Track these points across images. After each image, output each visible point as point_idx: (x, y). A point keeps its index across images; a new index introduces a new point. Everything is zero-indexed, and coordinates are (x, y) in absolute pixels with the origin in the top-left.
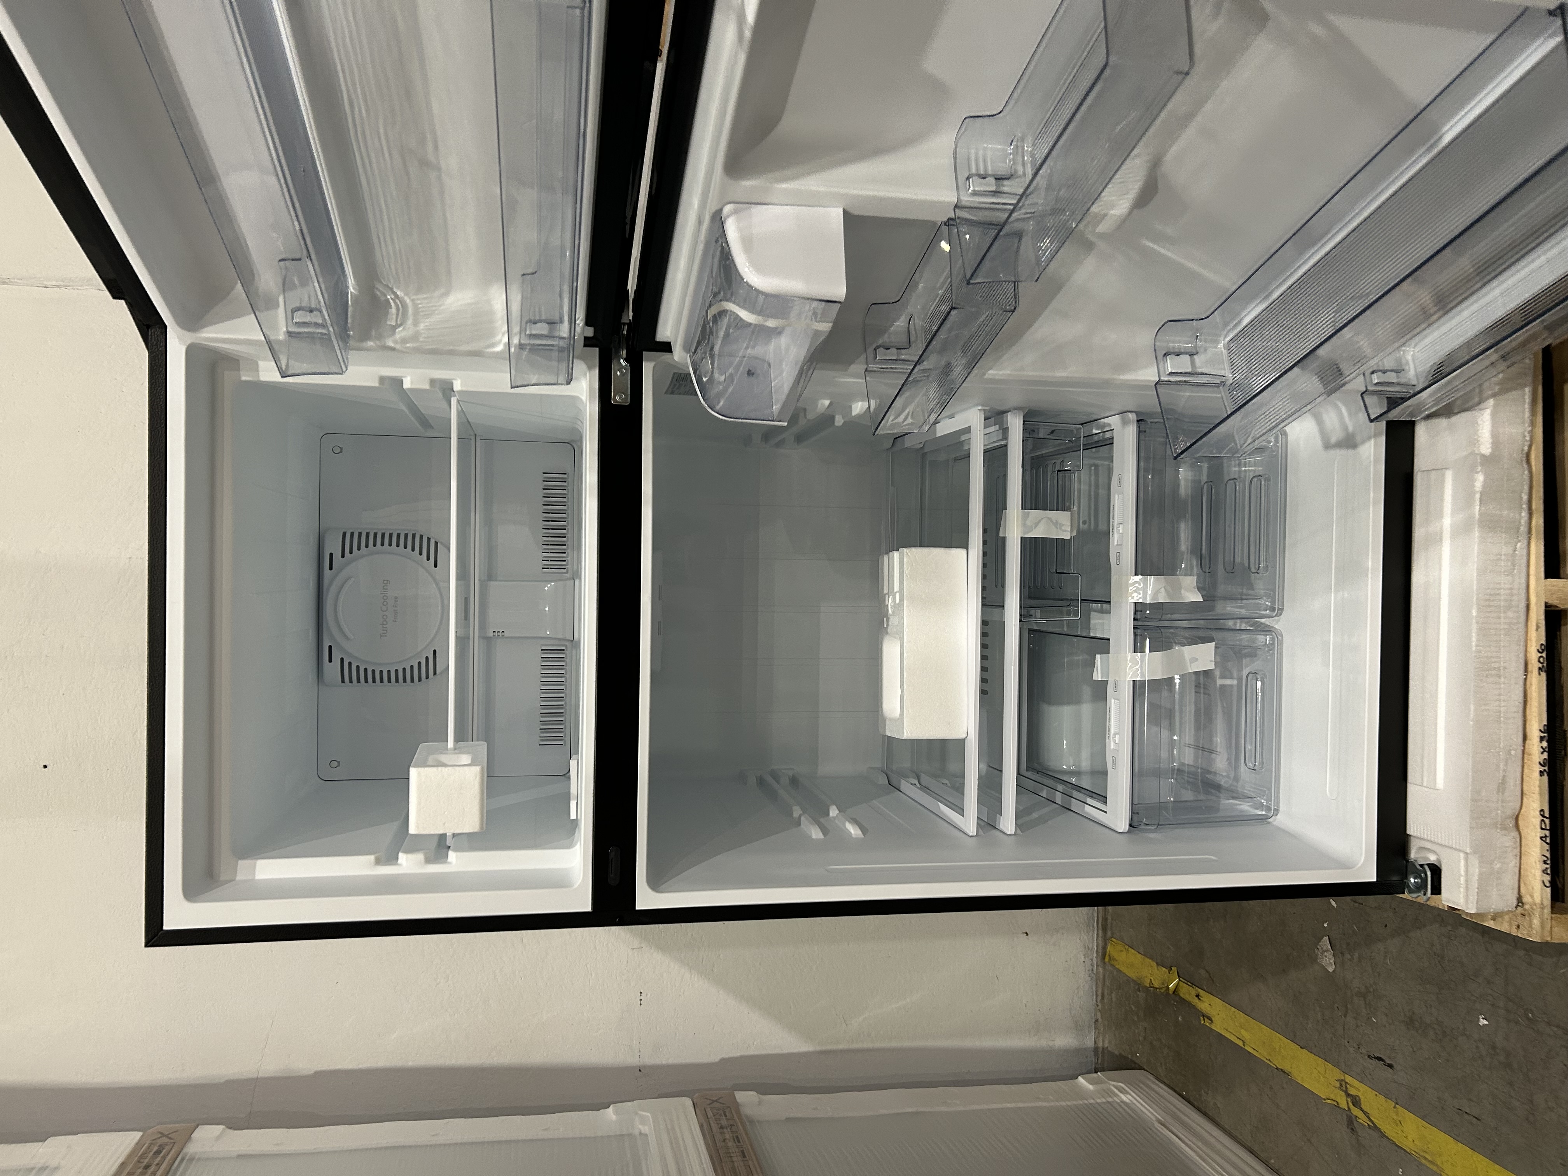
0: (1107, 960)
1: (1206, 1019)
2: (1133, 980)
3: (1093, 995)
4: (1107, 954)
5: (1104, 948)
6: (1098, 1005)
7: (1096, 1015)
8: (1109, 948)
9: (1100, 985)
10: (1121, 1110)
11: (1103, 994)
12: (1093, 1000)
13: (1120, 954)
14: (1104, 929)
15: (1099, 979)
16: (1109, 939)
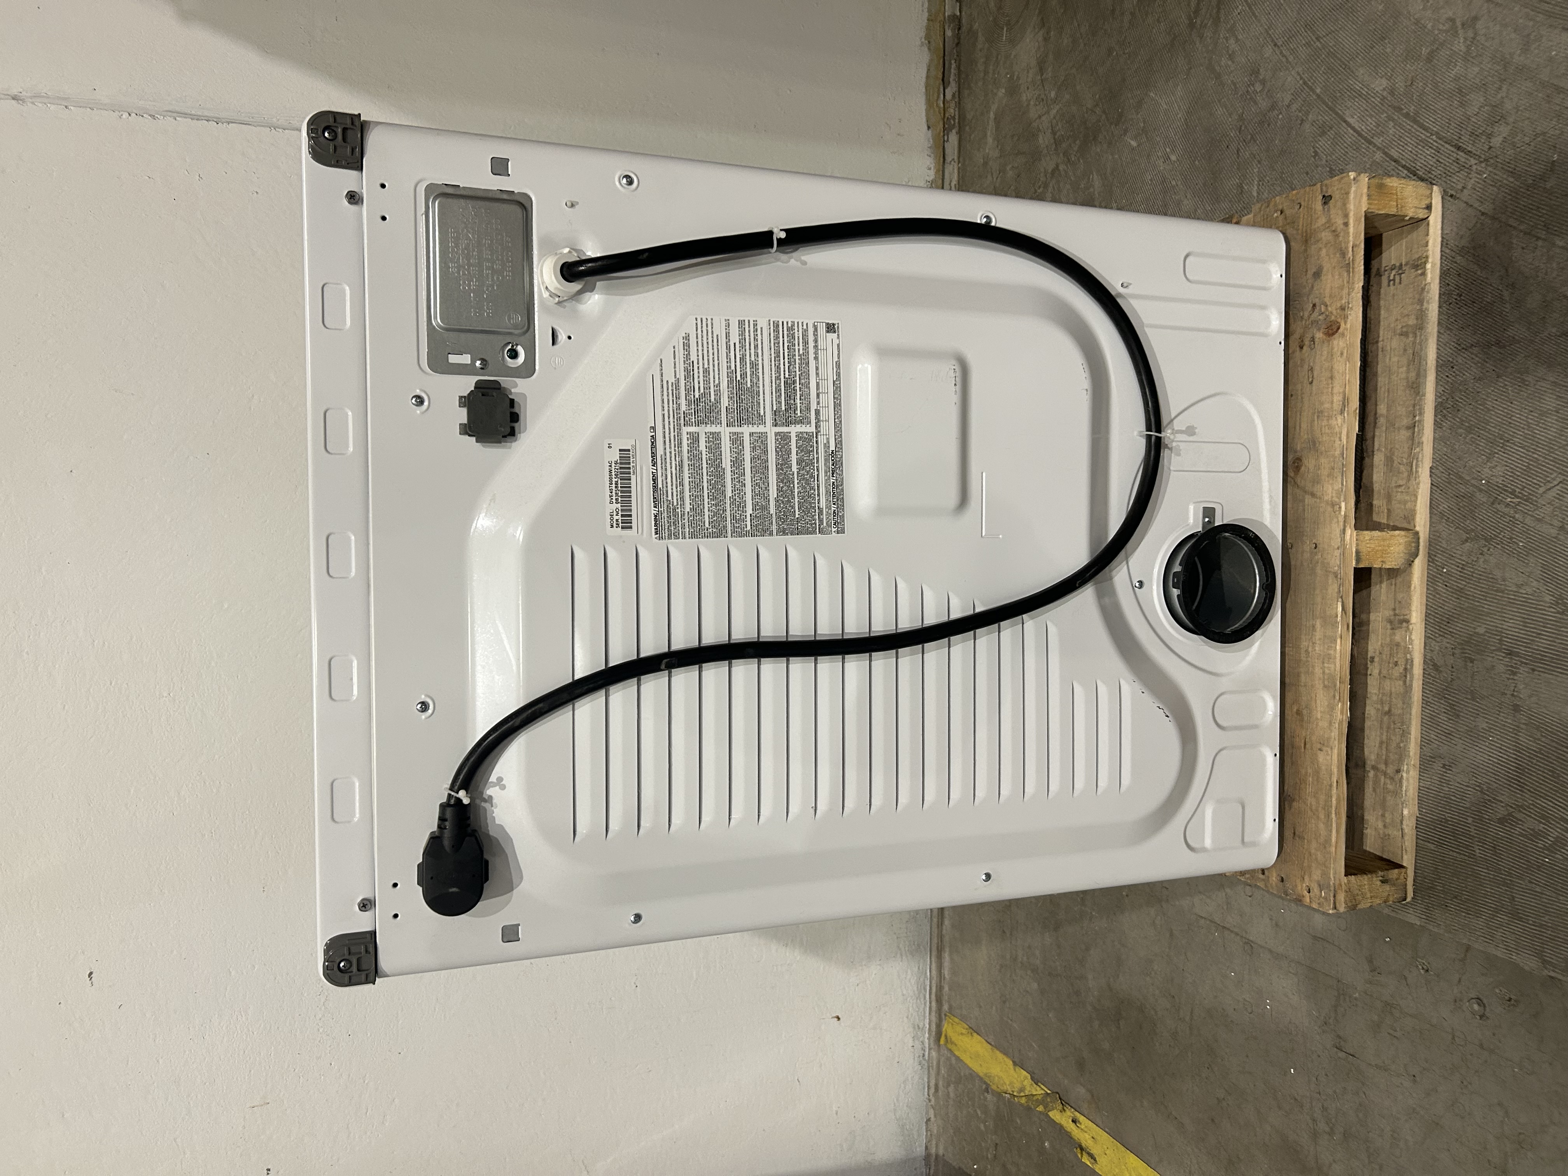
0: (942, 1041)
1: (1084, 1153)
2: (978, 1076)
3: (924, 1088)
4: (943, 1034)
5: (939, 1026)
6: (930, 1100)
7: (927, 1113)
8: (946, 1027)
9: (933, 1073)
11: (936, 1086)
12: (924, 1095)
13: (961, 1037)
14: (939, 1001)
15: (932, 1066)
16: (945, 1015)
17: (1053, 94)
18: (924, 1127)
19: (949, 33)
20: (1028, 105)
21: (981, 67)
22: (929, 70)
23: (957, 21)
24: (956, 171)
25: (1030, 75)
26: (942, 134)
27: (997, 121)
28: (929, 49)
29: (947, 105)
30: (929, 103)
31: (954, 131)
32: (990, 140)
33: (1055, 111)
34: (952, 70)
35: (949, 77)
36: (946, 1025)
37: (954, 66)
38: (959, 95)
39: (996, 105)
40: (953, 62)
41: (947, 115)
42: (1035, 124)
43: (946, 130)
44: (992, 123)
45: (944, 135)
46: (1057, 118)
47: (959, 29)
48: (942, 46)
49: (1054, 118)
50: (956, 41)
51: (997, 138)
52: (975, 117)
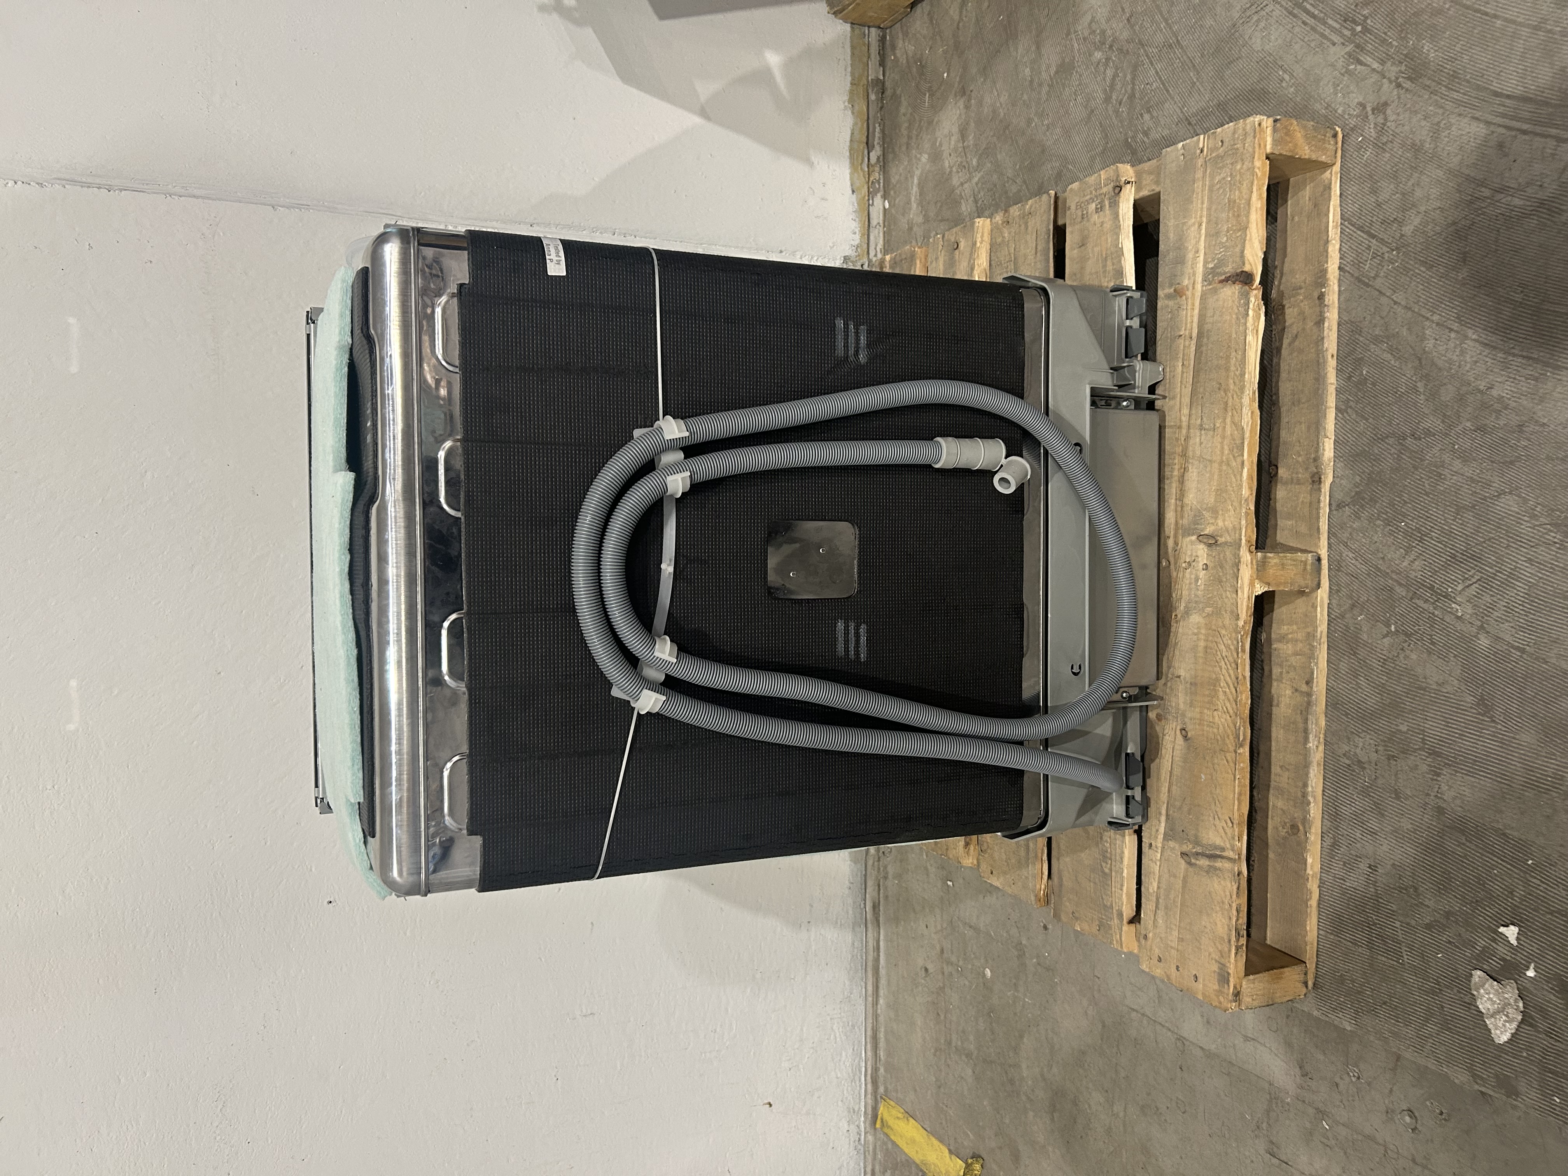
0: (878, 1125)
2: (914, 1162)
4: (879, 1117)
5: (875, 1109)
8: (882, 1109)
9: (870, 1158)
11: (873, 1171)
13: (897, 1121)
14: (875, 1083)
15: (869, 1151)
16: (881, 1098)
17: (975, 162)
19: (873, 97)
20: (951, 172)
21: (905, 132)
22: (852, 134)
23: (880, 86)
24: (881, 235)
25: (953, 143)
26: (867, 198)
27: (921, 186)
28: (853, 113)
29: (871, 169)
30: (854, 167)
31: (879, 195)
32: (914, 205)
33: (976, 179)
34: (877, 135)
35: (874, 140)
36: (881, 1108)
37: (878, 130)
38: (883, 159)
39: (920, 171)
40: (877, 125)
41: (871, 179)
42: (957, 191)
43: (871, 194)
44: (915, 190)
46: (979, 186)
47: (883, 93)
48: (865, 110)
49: (977, 184)
50: (880, 105)
51: (920, 204)
52: (899, 181)
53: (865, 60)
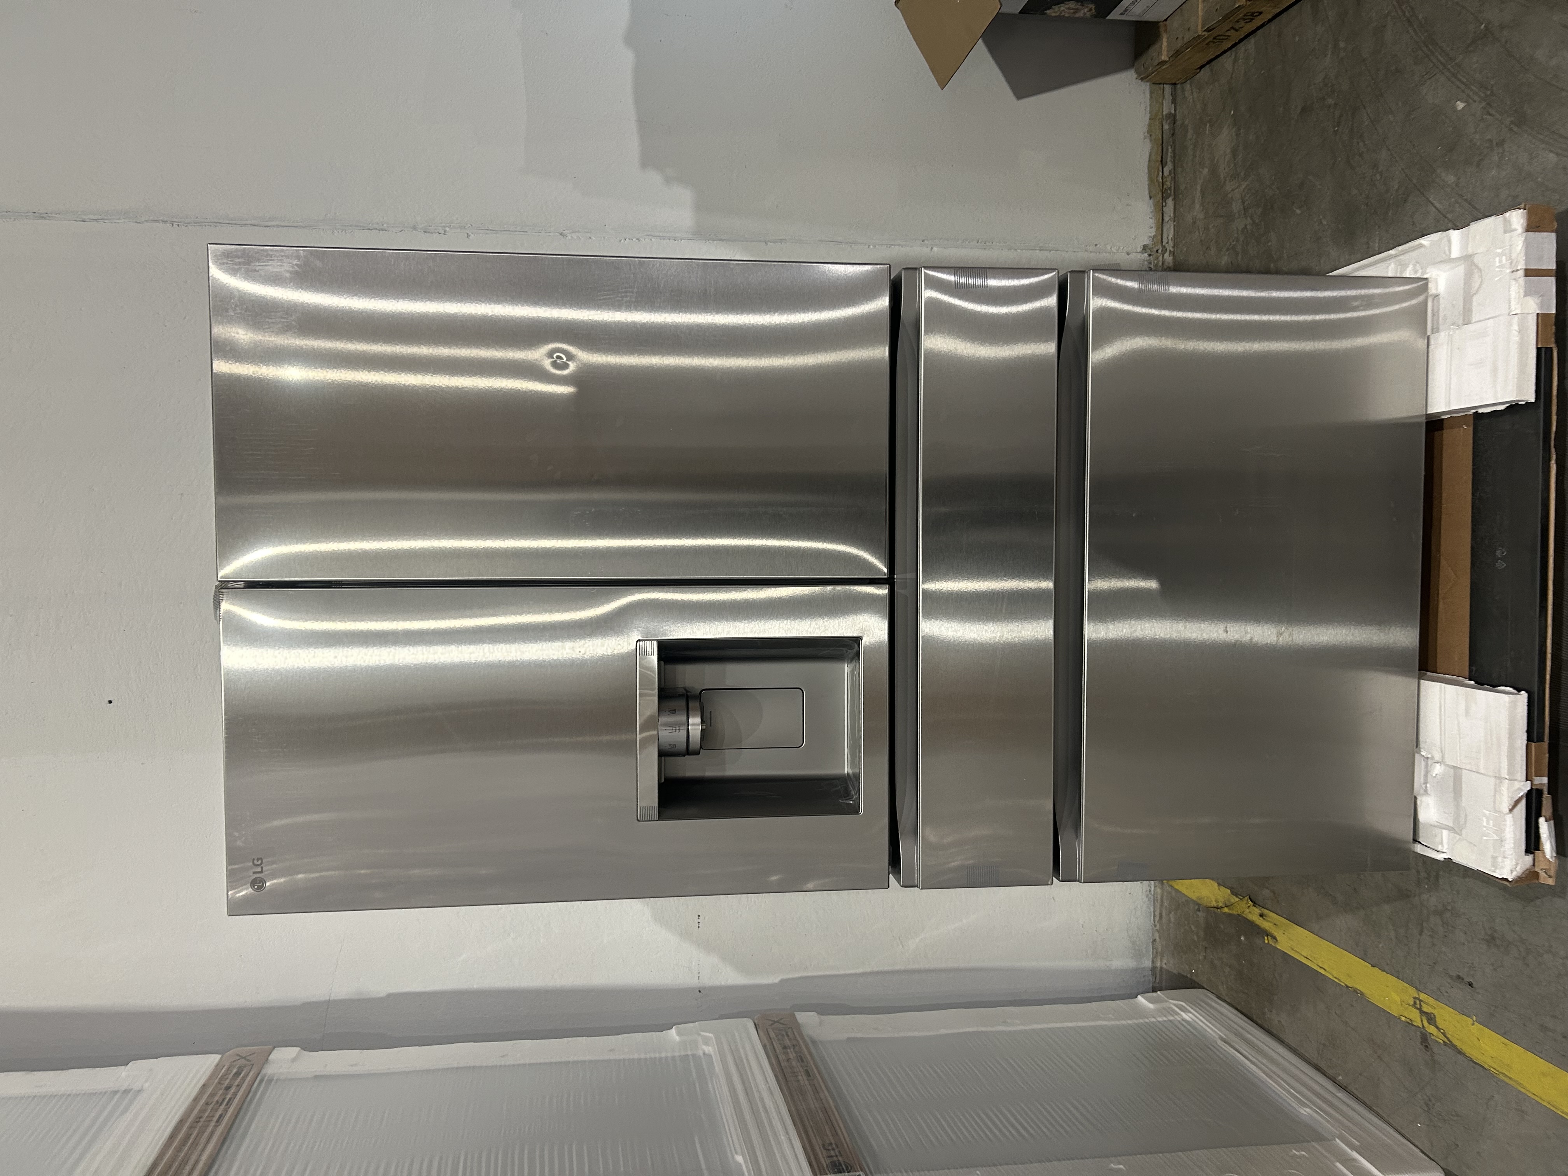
1: (1270, 938)
2: (1192, 900)
3: (1151, 915)
6: (1155, 926)
7: (1153, 935)
9: (1158, 905)
10: (1182, 1028)
11: (1161, 915)
12: (1150, 921)
15: (1157, 900)
17: (1242, 174)
18: (1151, 946)
19: (1166, 127)
20: (1225, 181)
21: (1190, 152)
22: (1150, 156)
23: (1172, 118)
24: (1172, 227)
25: (1226, 161)
26: (1161, 201)
27: (1203, 192)
28: (1151, 140)
29: (1164, 180)
30: (1151, 180)
31: (1170, 199)
32: (1197, 206)
33: (1243, 187)
34: (1169, 154)
35: (1167, 158)
37: (1170, 150)
38: (1174, 172)
39: (1202, 181)
40: (1169, 147)
41: (1165, 187)
42: (1230, 196)
43: (1164, 199)
44: (1198, 194)
45: (1162, 203)
46: (1246, 191)
47: (1174, 123)
48: (1161, 137)
49: (1244, 191)
50: (1172, 132)
51: (1202, 204)
52: (1186, 188)
53: (1161, 100)
